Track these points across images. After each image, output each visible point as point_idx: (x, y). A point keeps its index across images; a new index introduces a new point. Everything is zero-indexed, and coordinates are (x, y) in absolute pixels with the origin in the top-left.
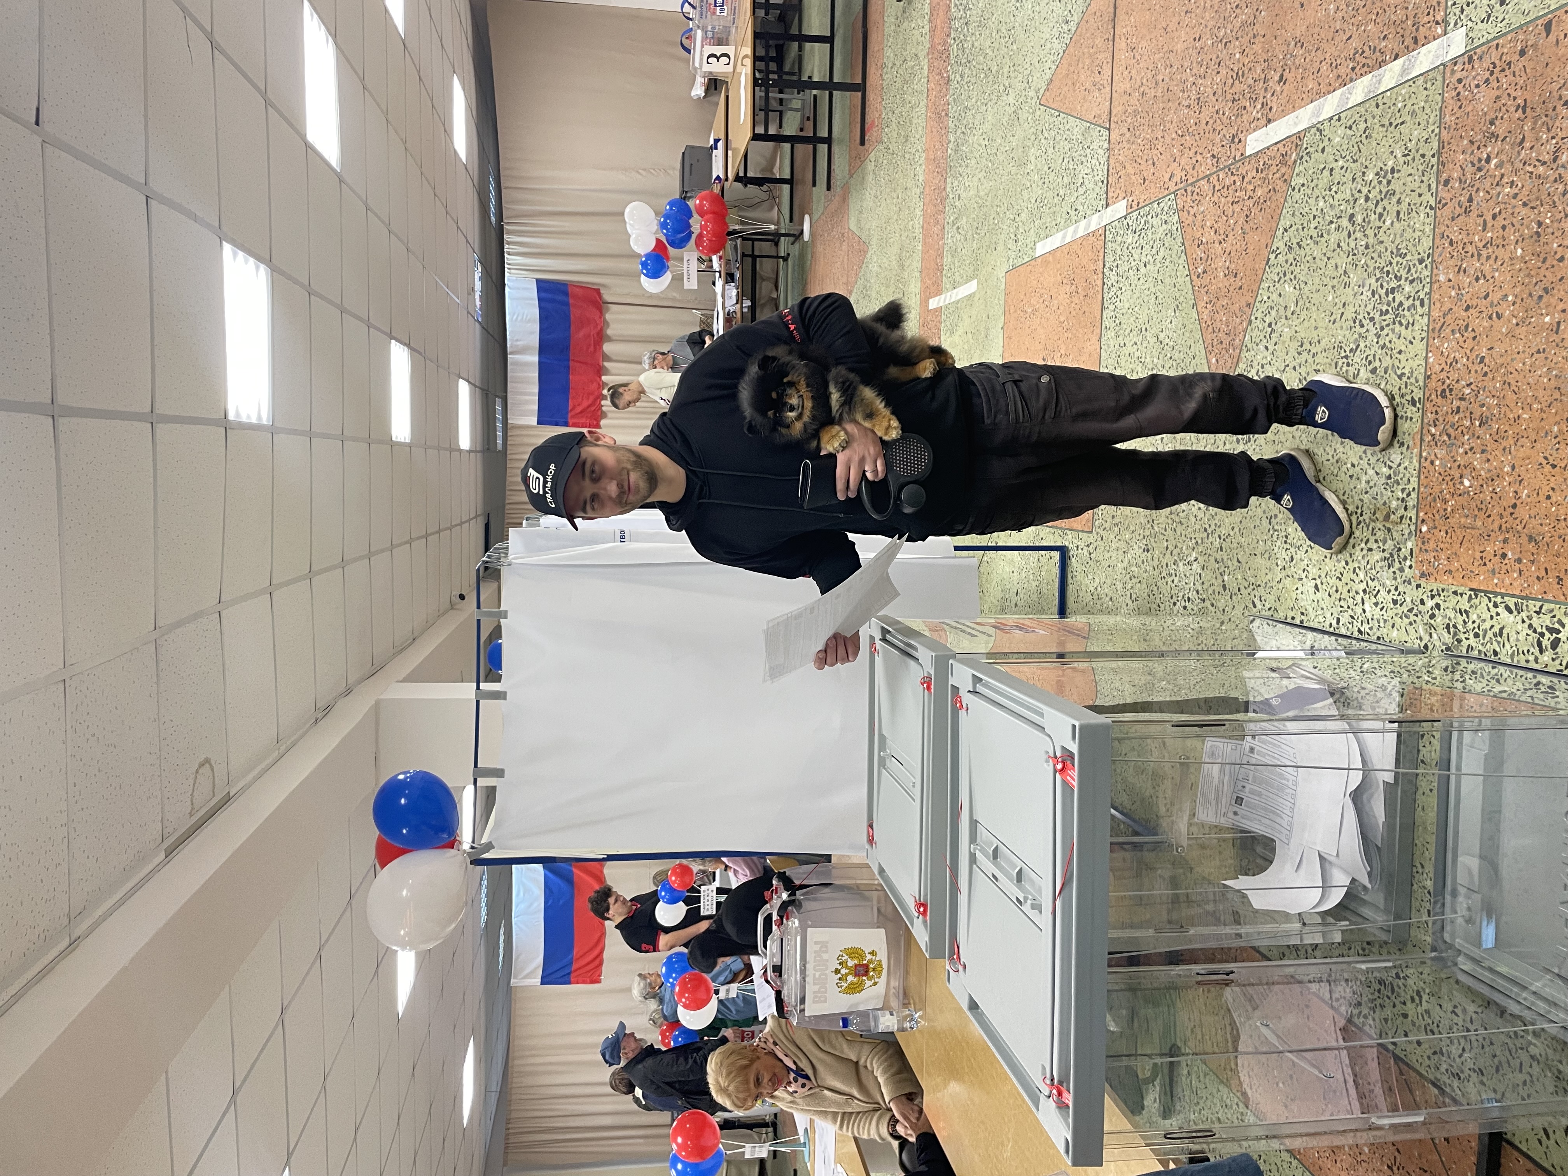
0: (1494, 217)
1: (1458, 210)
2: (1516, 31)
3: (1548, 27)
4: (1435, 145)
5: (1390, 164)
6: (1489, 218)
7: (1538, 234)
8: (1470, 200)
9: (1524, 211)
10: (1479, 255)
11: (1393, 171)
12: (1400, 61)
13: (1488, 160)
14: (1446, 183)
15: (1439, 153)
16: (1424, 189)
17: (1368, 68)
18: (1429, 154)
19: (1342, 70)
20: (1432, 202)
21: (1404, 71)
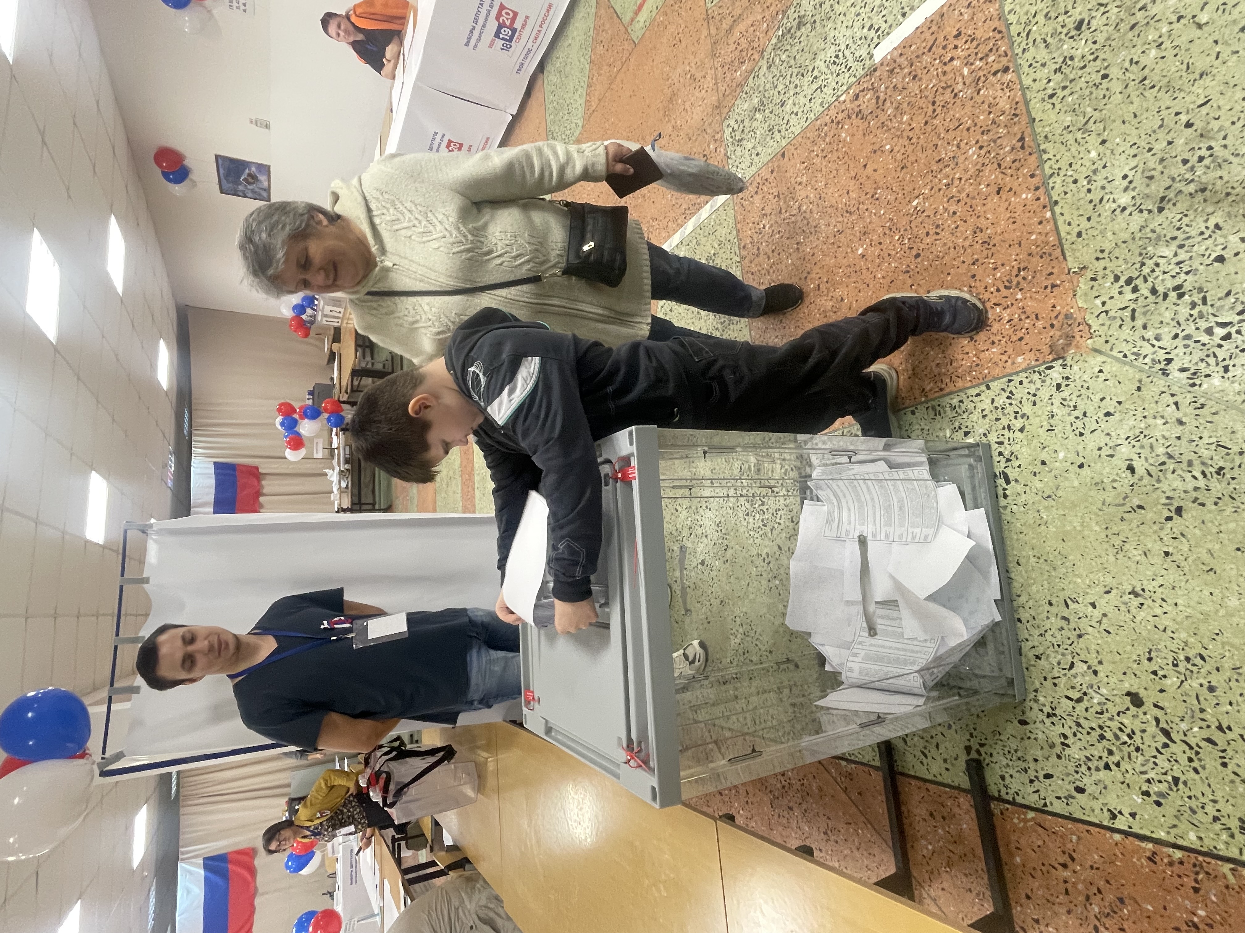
0: (773, 251)
1: (753, 257)
2: (767, 164)
3: (783, 155)
4: (735, 232)
5: (712, 252)
6: (770, 253)
7: (798, 249)
8: (758, 249)
9: (788, 242)
10: (769, 273)
11: (714, 254)
12: (709, 204)
13: (764, 227)
14: (744, 247)
15: (738, 236)
16: (733, 255)
17: (692, 214)
18: (732, 239)
19: (679, 221)
20: (738, 259)
21: (712, 207)
